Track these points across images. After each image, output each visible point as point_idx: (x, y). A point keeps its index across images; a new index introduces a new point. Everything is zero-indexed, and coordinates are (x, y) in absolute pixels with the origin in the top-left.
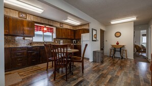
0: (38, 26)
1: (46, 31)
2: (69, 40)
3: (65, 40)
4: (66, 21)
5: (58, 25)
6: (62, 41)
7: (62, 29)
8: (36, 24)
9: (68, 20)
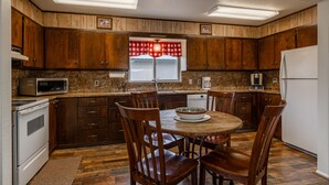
0: (140, 43)
1: (160, 53)
2: (237, 76)
3: (219, 75)
4: (213, 14)
5: (195, 32)
6: (208, 79)
7: (205, 42)
8: (131, 39)
9: (221, 9)
